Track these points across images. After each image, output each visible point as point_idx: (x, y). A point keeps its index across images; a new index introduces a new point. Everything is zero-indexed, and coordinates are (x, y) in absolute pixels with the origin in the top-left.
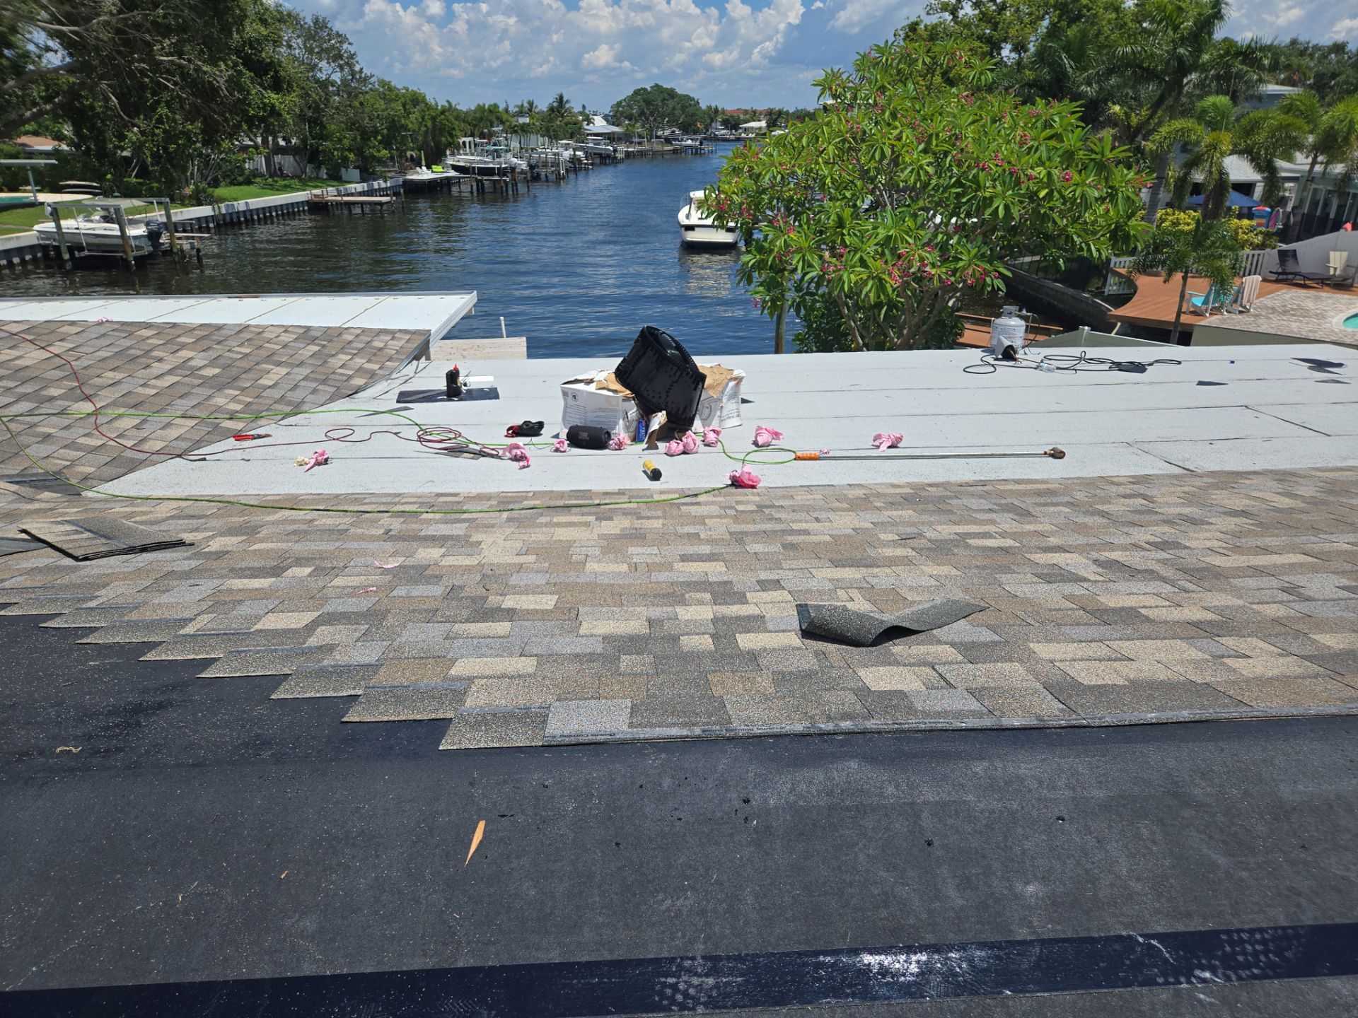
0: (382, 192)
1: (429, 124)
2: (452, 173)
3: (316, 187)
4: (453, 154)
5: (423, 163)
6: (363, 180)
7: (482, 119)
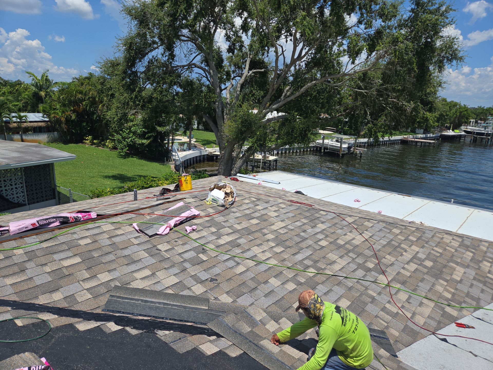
0: (431, 139)
1: (458, 114)
2: (463, 133)
3: (405, 135)
4: (465, 126)
5: (451, 128)
6: (424, 133)
7: (482, 113)
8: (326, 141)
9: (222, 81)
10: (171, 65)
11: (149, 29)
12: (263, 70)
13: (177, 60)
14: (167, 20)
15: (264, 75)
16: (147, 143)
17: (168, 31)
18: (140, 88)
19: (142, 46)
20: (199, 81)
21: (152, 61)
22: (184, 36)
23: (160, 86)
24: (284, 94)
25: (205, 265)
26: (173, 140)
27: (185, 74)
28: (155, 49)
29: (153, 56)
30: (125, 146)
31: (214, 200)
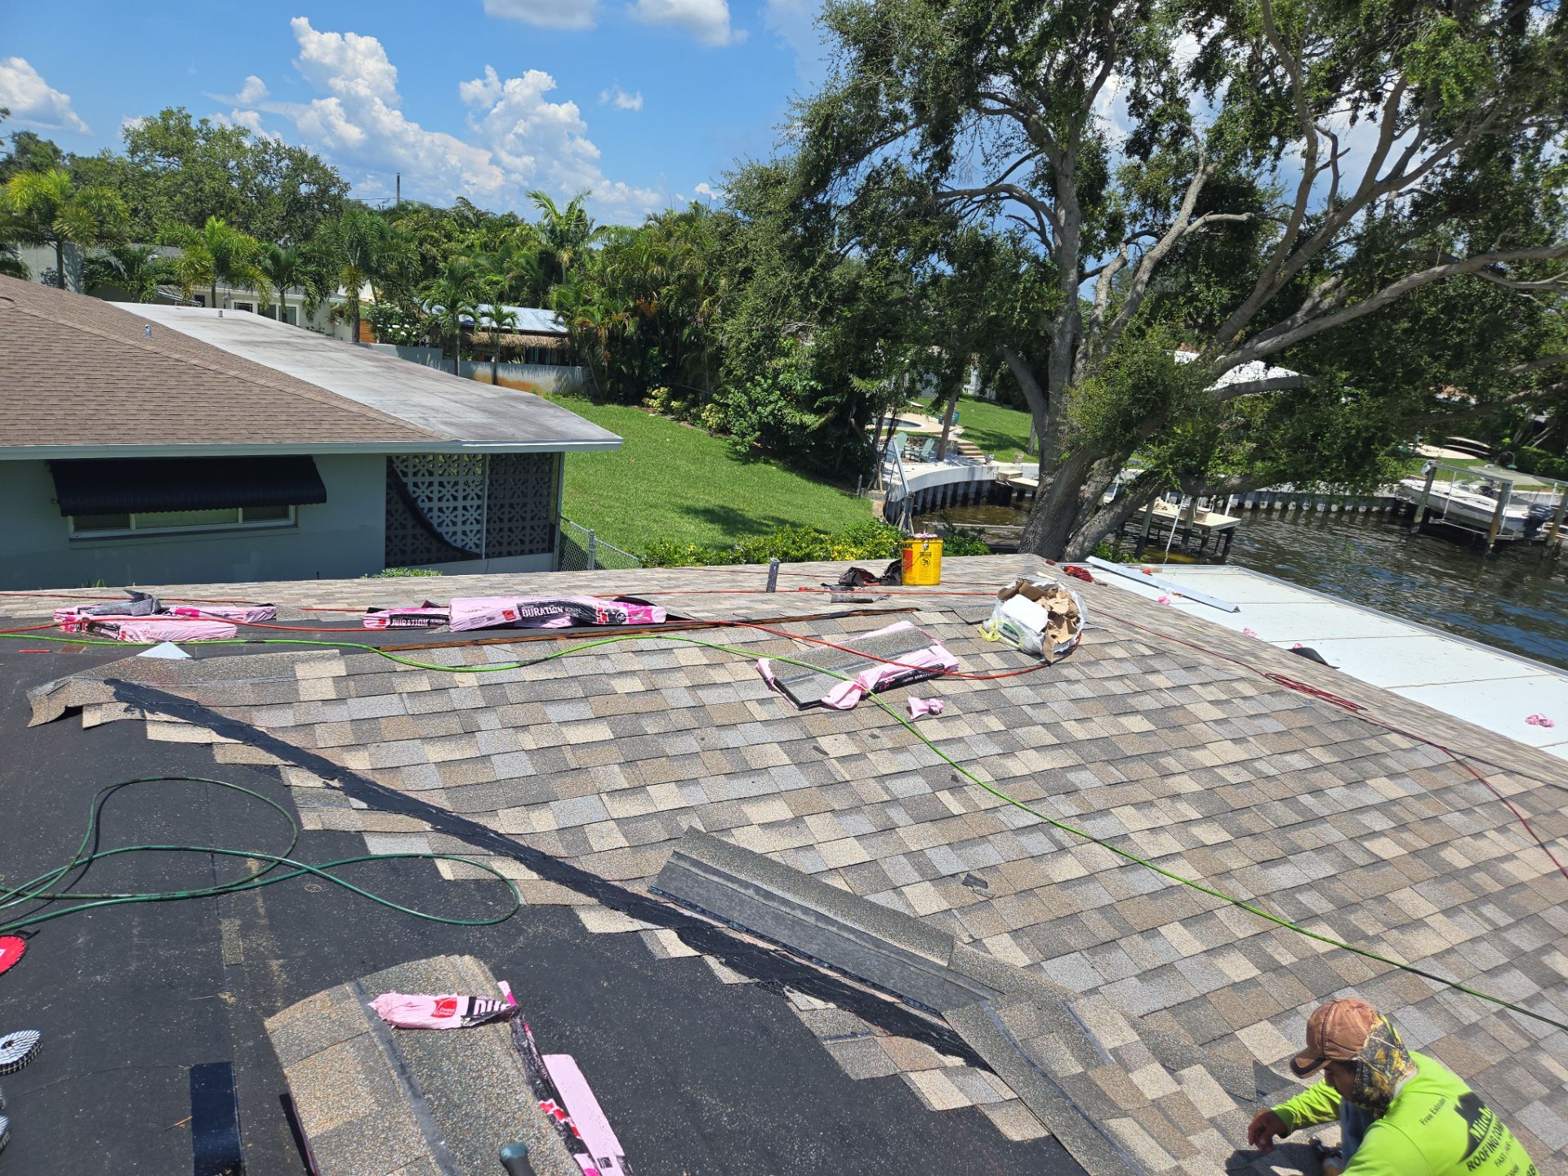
8: (1439, 487)
9: (1089, 246)
10: (935, 190)
11: (889, 73)
12: (1244, 217)
13: (956, 174)
14: (950, 45)
15: (1244, 234)
16: (817, 425)
17: (947, 79)
18: (830, 256)
19: (860, 128)
20: (1016, 241)
21: (878, 173)
22: (993, 97)
23: (887, 253)
24: (1307, 305)
25: (955, 831)
26: (894, 422)
27: (974, 220)
28: (895, 136)
29: (885, 160)
30: (752, 426)
31: (1010, 631)
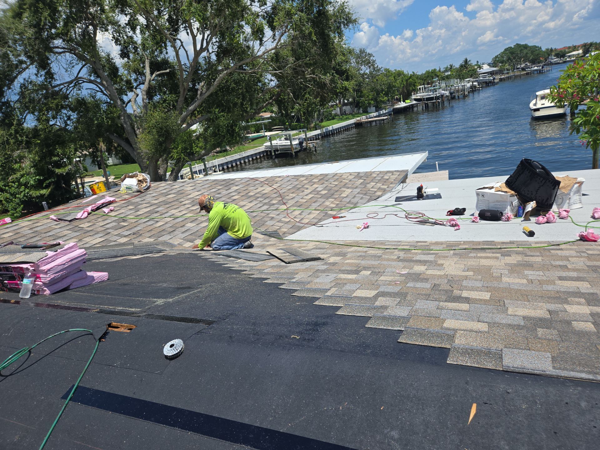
0: (384, 115)
1: (405, 83)
2: (414, 102)
3: (358, 117)
4: (414, 94)
5: (402, 100)
6: (376, 111)
7: (428, 76)
8: (274, 142)
9: (121, 92)
10: (51, 85)
11: (9, 47)
12: (168, 71)
13: (58, 79)
14: (30, 32)
15: (172, 76)
16: (48, 192)
17: (35, 45)
19: (7, 69)
20: (93, 97)
21: (24, 85)
22: (58, 47)
23: (44, 114)
26: (83, 183)
27: (73, 94)
28: (24, 69)
29: (24, 79)
30: (17, 204)
